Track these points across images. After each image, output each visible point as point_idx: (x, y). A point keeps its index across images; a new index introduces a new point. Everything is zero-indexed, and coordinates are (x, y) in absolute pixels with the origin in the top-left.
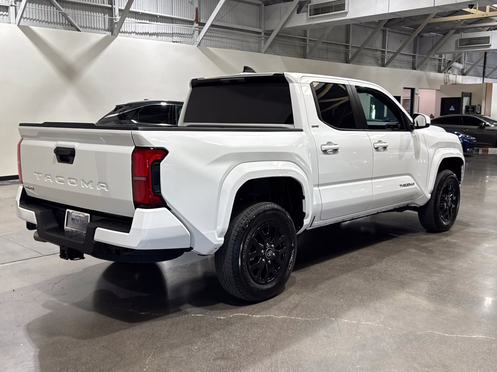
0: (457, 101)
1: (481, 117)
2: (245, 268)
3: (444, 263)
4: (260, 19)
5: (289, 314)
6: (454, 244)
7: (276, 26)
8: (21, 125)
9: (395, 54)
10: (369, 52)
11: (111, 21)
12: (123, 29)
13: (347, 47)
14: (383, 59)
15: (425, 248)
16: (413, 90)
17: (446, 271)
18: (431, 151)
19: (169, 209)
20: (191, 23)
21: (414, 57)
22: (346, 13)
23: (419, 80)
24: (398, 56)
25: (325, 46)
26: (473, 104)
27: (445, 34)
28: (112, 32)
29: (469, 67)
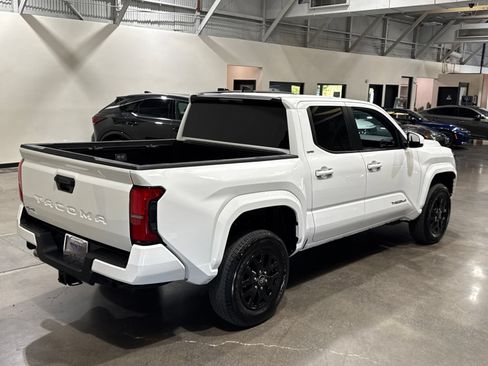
0: (455, 91)
1: (477, 109)
2: (238, 296)
3: (431, 283)
4: (262, 8)
5: (279, 343)
6: (443, 259)
7: (277, 15)
8: (22, 146)
9: (395, 43)
10: (370, 42)
11: (113, 10)
12: (125, 18)
13: (347, 36)
14: (383, 48)
15: (414, 263)
16: (411, 79)
17: (432, 293)
18: (424, 167)
19: (165, 245)
20: (193, 11)
21: (413, 46)
22: (347, 6)
23: (418, 68)
24: (398, 45)
25: (326, 35)
26: (469, 94)
27: (445, 23)
28: (114, 20)
29: (468, 56)
